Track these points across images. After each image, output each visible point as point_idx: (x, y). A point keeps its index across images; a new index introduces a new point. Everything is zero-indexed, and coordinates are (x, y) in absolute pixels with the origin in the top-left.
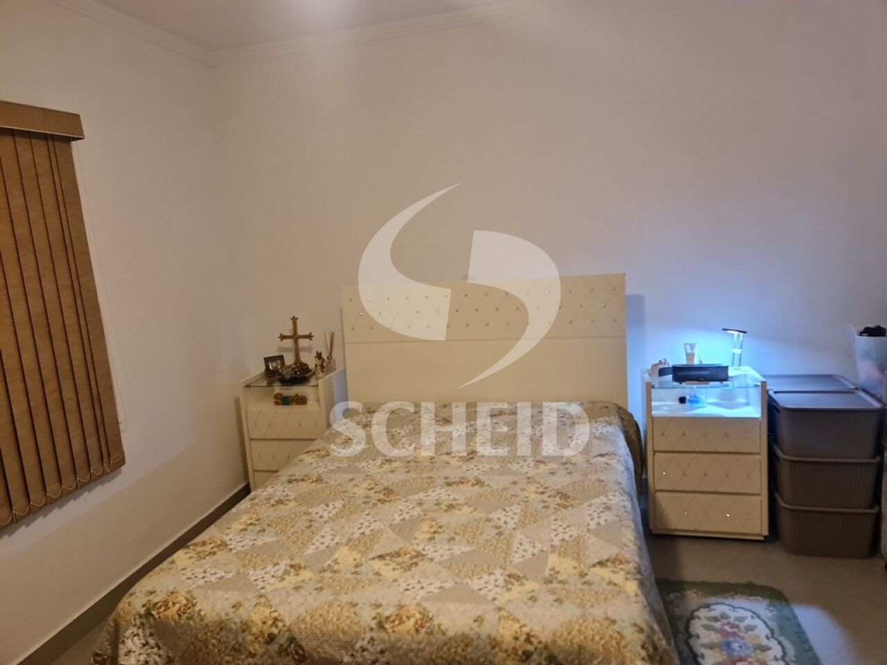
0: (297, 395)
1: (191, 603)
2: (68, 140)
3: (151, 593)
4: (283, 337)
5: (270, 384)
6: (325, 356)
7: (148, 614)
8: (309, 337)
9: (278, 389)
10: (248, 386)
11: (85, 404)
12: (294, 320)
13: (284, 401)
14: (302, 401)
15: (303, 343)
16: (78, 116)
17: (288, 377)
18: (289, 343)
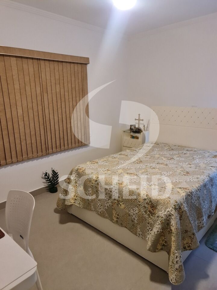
0: (136, 136)
1: (85, 170)
2: (86, 64)
3: (79, 167)
4: (136, 119)
5: (131, 132)
6: (146, 126)
7: (77, 170)
8: (143, 120)
9: (132, 134)
10: (124, 132)
11: (83, 128)
12: (139, 115)
13: (133, 137)
14: (137, 138)
15: (141, 122)
16: (89, 58)
17: (134, 131)
18: (137, 121)
